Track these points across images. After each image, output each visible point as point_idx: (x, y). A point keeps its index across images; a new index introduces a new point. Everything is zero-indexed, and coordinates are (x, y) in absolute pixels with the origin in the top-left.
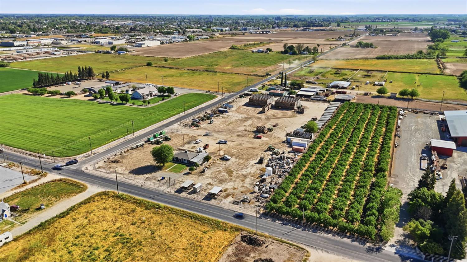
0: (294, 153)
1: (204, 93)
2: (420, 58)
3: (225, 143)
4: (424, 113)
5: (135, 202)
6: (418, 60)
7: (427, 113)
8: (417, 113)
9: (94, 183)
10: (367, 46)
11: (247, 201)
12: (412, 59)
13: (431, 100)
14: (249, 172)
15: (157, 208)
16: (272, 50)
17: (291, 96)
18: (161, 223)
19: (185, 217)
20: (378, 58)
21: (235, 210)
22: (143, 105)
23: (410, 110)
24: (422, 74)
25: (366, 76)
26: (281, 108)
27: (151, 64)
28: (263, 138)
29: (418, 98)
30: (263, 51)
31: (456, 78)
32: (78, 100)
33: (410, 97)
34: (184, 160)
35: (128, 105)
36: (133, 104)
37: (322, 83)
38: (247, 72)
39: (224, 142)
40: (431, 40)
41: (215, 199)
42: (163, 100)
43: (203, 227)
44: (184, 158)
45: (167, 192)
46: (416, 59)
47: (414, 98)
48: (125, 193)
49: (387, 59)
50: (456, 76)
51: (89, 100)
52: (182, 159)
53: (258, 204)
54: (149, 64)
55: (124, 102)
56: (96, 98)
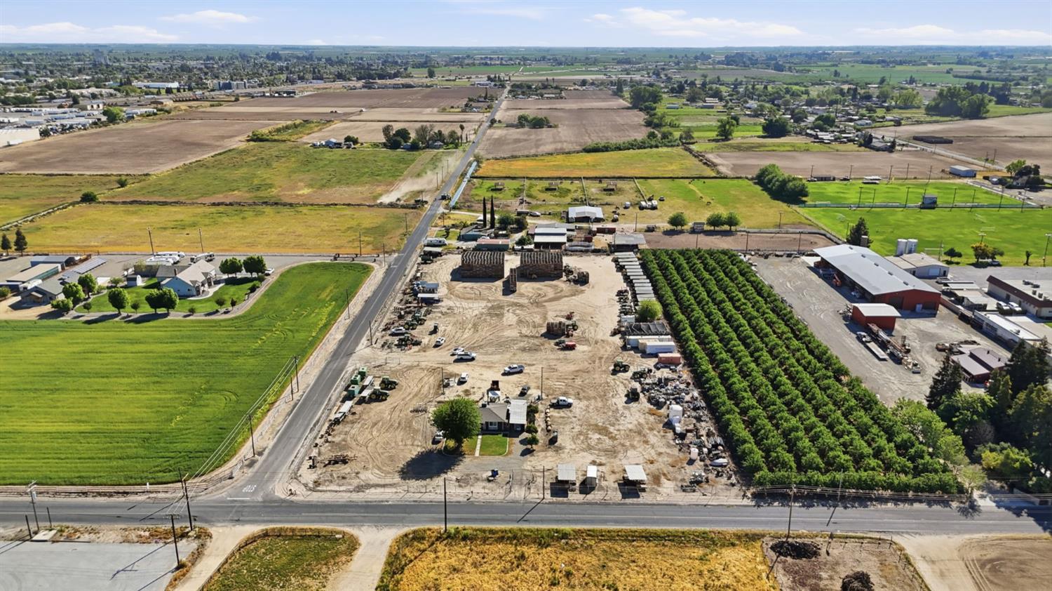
0: (666, 367)
1: (328, 261)
2: (657, 147)
3: (521, 372)
4: (777, 256)
5: (503, 538)
6: (654, 150)
7: (782, 256)
8: (766, 257)
9: (353, 521)
10: (538, 124)
11: (701, 482)
12: (645, 148)
13: (762, 230)
14: (636, 422)
15: (562, 538)
16: (360, 141)
17: (525, 247)
18: (604, 566)
19: (634, 541)
20: (588, 151)
21: (705, 503)
22: (217, 311)
23: (753, 253)
24: (694, 178)
25: (609, 191)
26: (535, 276)
27: (95, 196)
28: (579, 347)
29: (738, 228)
30: (340, 144)
31: (751, 182)
32: (12, 321)
33: (726, 227)
34: (491, 424)
35: (176, 315)
36: (192, 311)
37: (550, 214)
38: (364, 199)
39: (519, 369)
40: (630, 106)
41: (644, 490)
42: (253, 290)
43: (687, 550)
44: (490, 421)
45: (539, 501)
46: (651, 147)
47: (733, 228)
48: (461, 526)
49: (603, 151)
50: (747, 178)
51: (43, 316)
52: (487, 423)
53: (724, 480)
54: (88, 199)
55: (161, 311)
56: (61, 310)
